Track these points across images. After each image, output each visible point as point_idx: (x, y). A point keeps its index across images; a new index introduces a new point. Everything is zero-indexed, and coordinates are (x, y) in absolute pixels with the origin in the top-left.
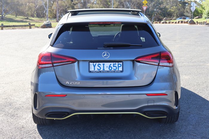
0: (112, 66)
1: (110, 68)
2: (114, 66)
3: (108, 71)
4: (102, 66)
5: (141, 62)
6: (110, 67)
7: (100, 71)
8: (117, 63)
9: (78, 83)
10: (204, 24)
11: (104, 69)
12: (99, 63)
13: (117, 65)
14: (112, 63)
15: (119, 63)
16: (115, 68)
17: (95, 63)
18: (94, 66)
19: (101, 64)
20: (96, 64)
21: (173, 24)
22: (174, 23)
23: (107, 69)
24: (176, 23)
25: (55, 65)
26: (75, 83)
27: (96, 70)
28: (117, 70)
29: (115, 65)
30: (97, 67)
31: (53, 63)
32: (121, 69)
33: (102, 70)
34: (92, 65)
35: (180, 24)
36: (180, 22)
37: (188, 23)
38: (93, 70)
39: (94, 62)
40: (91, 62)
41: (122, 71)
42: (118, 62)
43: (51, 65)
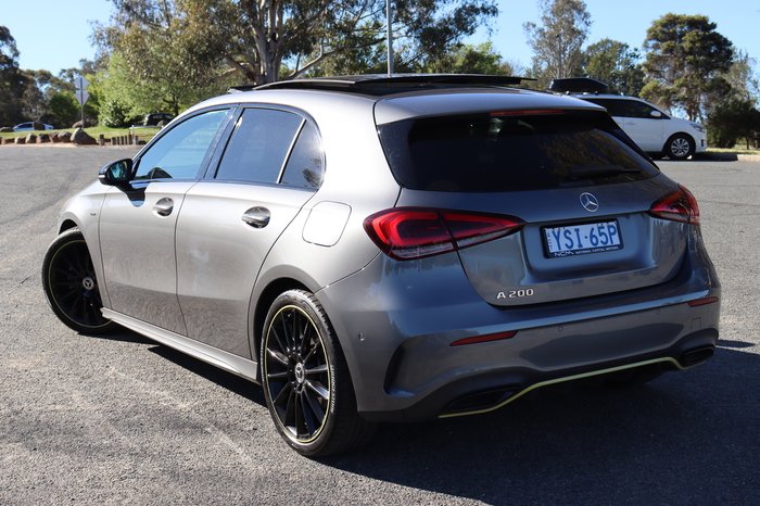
0: (596, 233)
1: (594, 241)
2: (601, 234)
3: (590, 249)
4: (573, 236)
5: (663, 215)
6: (592, 236)
7: (574, 251)
8: (605, 224)
9: (530, 292)
10: (131, 143)
11: (580, 245)
12: (567, 228)
13: (605, 231)
14: (595, 226)
15: (610, 223)
16: (603, 238)
17: (556, 230)
18: (557, 238)
19: (572, 229)
20: (559, 232)
21: (10, 145)
22: (16, 141)
23: (587, 244)
24: (22, 141)
25: (459, 244)
26: (521, 293)
27: (564, 248)
28: (609, 244)
29: (602, 231)
30: (563, 241)
31: (454, 241)
32: (616, 240)
33: (576, 247)
34: (551, 234)
35: (39, 145)
36: (39, 139)
37: (70, 142)
38: (557, 250)
39: (553, 226)
40: (548, 227)
41: (621, 246)
42: (607, 221)
43: (450, 246)
